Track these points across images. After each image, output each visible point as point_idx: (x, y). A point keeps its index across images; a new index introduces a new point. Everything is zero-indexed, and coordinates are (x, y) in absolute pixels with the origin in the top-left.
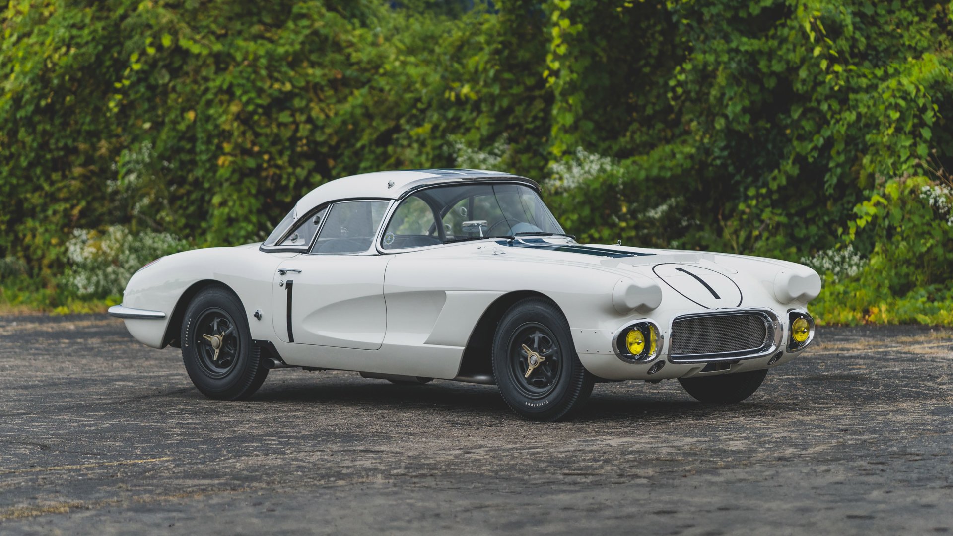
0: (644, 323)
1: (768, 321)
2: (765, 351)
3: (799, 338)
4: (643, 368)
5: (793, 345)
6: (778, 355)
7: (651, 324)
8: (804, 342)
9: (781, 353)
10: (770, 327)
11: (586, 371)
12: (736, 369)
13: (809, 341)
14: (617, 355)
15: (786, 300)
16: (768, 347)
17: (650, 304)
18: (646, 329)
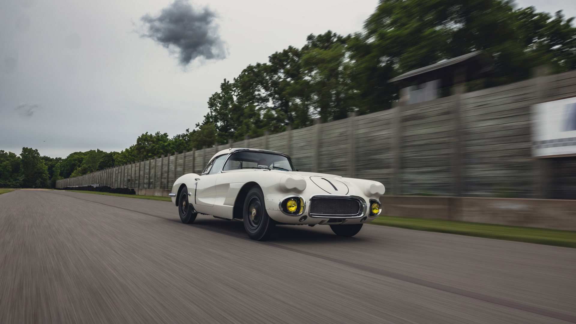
0: (297, 197)
1: (361, 203)
2: (359, 216)
3: (375, 211)
4: (296, 219)
5: (372, 214)
6: (365, 218)
7: (301, 198)
8: (377, 214)
9: (366, 217)
10: (362, 206)
11: (270, 218)
12: (345, 223)
13: (379, 213)
14: (281, 211)
15: (369, 195)
16: (360, 214)
17: (300, 188)
18: (298, 201)
